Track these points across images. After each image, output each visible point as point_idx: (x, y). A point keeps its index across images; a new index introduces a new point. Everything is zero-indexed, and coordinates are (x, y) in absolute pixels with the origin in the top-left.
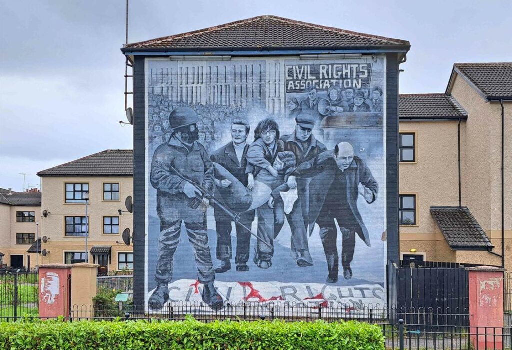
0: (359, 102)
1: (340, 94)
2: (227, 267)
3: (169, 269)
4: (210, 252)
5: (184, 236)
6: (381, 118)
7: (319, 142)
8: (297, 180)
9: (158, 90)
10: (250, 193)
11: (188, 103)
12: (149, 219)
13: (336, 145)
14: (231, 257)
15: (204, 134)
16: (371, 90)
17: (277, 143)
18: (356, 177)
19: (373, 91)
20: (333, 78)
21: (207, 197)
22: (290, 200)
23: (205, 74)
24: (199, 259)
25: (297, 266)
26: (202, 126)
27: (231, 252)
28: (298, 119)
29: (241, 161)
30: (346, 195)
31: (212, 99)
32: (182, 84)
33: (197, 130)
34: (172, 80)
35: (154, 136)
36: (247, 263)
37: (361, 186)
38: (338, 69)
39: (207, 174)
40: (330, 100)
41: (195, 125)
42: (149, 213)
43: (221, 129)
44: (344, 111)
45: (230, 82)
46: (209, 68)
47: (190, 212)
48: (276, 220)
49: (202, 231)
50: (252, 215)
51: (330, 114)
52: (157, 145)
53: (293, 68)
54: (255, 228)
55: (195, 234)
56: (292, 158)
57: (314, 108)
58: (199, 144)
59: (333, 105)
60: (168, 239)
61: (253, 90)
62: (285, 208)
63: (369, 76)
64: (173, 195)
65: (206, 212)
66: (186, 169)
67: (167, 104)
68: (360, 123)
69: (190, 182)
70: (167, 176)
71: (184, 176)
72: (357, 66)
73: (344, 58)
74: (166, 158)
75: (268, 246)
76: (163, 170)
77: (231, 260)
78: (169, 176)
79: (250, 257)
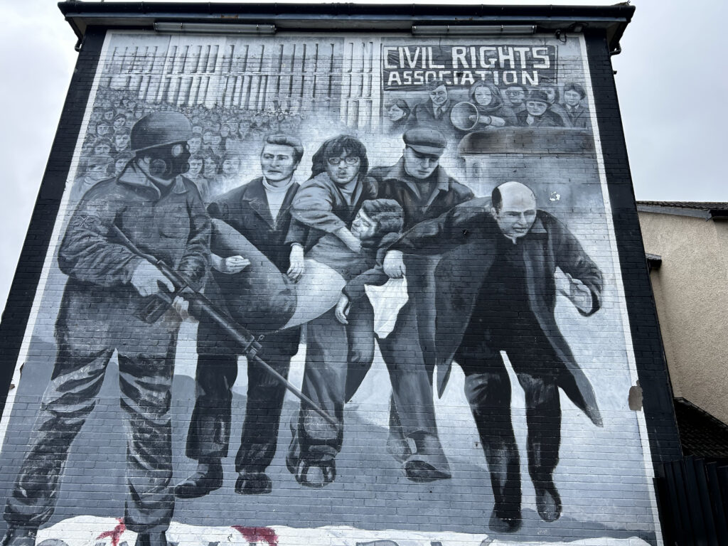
0: (537, 109)
1: (496, 95)
2: (210, 482)
3: (50, 483)
4: (169, 438)
5: (110, 391)
6: (589, 138)
7: (456, 182)
8: (405, 259)
9: (119, 82)
10: (291, 286)
11: (175, 104)
12: (31, 347)
13: (494, 187)
14: (225, 452)
15: (201, 161)
16: (561, 90)
17: (361, 183)
18: (546, 255)
19: (565, 90)
20: (479, 67)
21: (185, 296)
22: (389, 306)
23: (220, 54)
24: (138, 456)
26: (198, 146)
27: (227, 439)
28: (409, 136)
29: (278, 217)
30: (526, 294)
31: (228, 99)
32: (171, 73)
33: (186, 154)
34: (152, 65)
35: (90, 164)
36: (269, 472)
37: (559, 276)
38: (488, 54)
39: (194, 243)
40: (476, 104)
41: (184, 144)
42: (36, 330)
43: (240, 152)
44: (506, 125)
45: (268, 70)
46: (231, 48)
47: (137, 330)
48: (351, 354)
49: (158, 380)
50: (292, 340)
51: (477, 128)
52: (92, 181)
53: (398, 51)
54: (297, 373)
55: (139, 387)
58: (186, 180)
59: (482, 113)
60: (67, 400)
61: (315, 84)
62: (376, 323)
63: (552, 65)
64: (104, 289)
65: (177, 331)
66: (146, 232)
67: (132, 105)
68: (544, 146)
69: (150, 260)
70: (100, 247)
71: (138, 246)
72: (528, 49)
73: (500, 35)
74: (107, 208)
75: (328, 421)
76: (93, 234)
77: (223, 460)
78: (104, 247)
79: (278, 453)
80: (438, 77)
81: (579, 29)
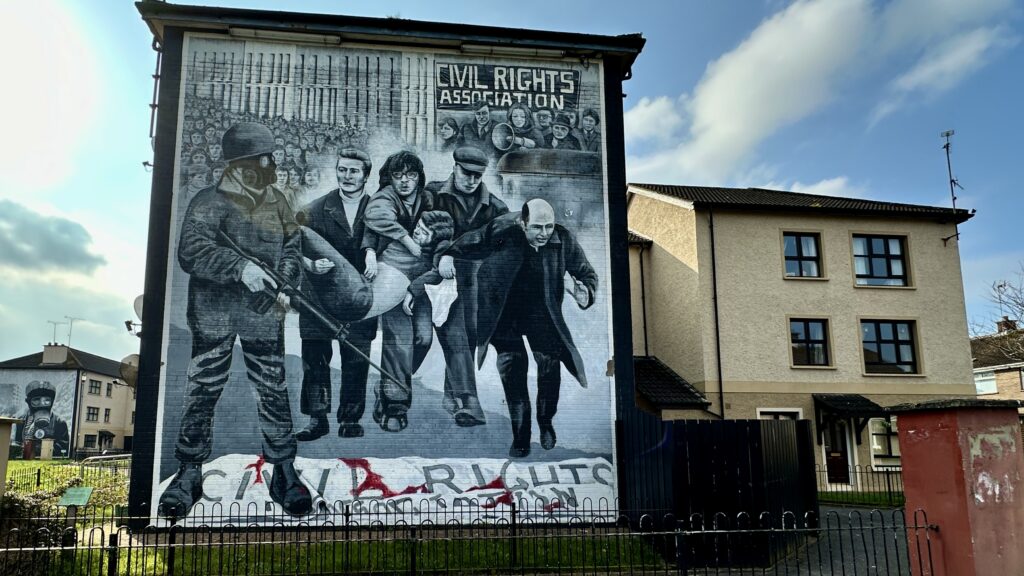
0: (560, 133)
1: (529, 117)
2: (320, 430)
3: (205, 433)
4: (288, 401)
5: (238, 367)
6: (599, 161)
7: (495, 197)
8: (456, 263)
9: (204, 90)
10: (368, 285)
11: (258, 115)
12: (171, 333)
13: (523, 204)
14: (329, 409)
15: (286, 173)
16: (581, 115)
17: (419, 196)
18: (559, 261)
19: (583, 116)
20: (516, 90)
21: (287, 292)
22: (443, 301)
23: (293, 63)
24: (266, 413)
25: (454, 426)
26: (282, 157)
27: (330, 400)
28: (458, 154)
29: (354, 225)
30: (543, 293)
31: (303, 111)
32: (249, 82)
33: (272, 164)
34: (231, 73)
35: (190, 172)
36: (362, 422)
37: (567, 277)
38: (524, 76)
39: (288, 247)
40: (513, 125)
41: (270, 156)
42: (172, 318)
43: (318, 165)
44: (536, 147)
45: (336, 83)
46: (300, 58)
47: (253, 319)
48: (416, 339)
49: (274, 358)
50: (372, 326)
51: (512, 149)
52: (195, 190)
53: (448, 69)
54: (376, 353)
55: (259, 364)
56: (446, 224)
57: (484, 138)
58: (275, 190)
59: (518, 135)
60: (206, 374)
61: (378, 100)
62: (433, 314)
63: (575, 90)
64: (220, 286)
65: (283, 320)
66: (248, 236)
67: (219, 115)
68: (564, 167)
69: (254, 262)
70: (211, 249)
71: (243, 249)
72: (557, 73)
73: (535, 58)
74: (211, 215)
75: (401, 387)
76: (203, 237)
77: (328, 415)
78: (214, 249)
79: (366, 410)
80: (482, 98)
81: (600, 56)
